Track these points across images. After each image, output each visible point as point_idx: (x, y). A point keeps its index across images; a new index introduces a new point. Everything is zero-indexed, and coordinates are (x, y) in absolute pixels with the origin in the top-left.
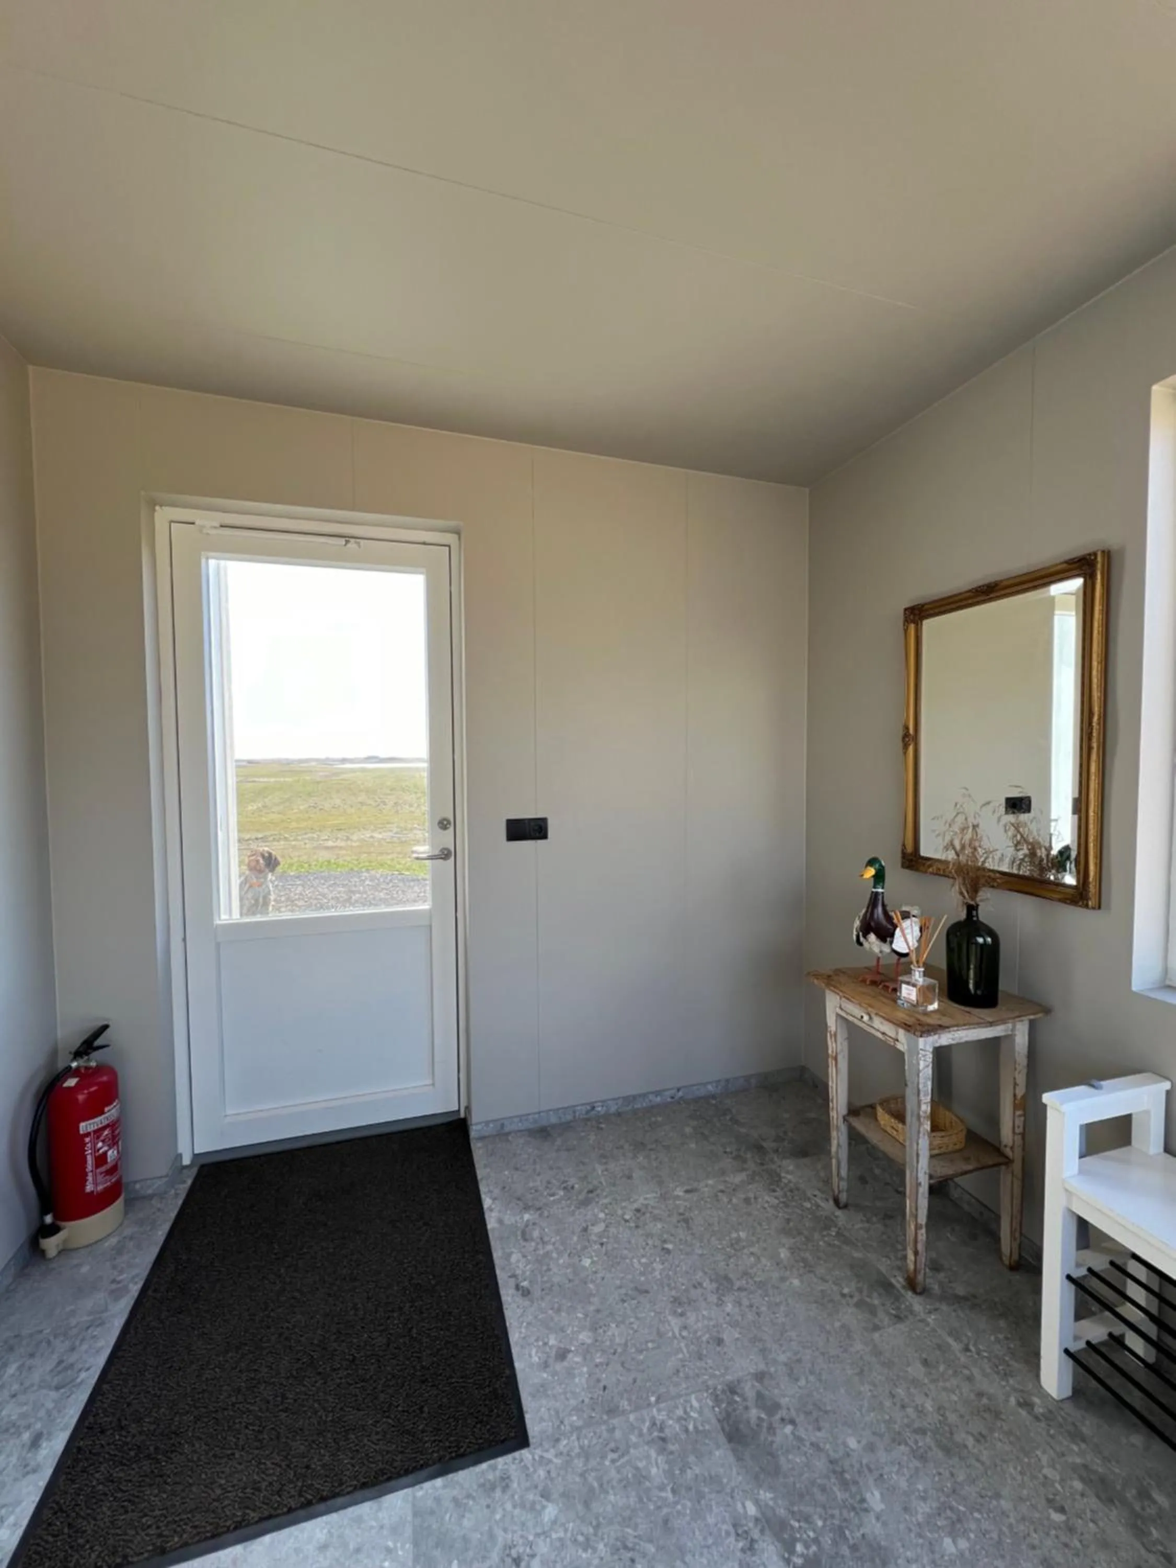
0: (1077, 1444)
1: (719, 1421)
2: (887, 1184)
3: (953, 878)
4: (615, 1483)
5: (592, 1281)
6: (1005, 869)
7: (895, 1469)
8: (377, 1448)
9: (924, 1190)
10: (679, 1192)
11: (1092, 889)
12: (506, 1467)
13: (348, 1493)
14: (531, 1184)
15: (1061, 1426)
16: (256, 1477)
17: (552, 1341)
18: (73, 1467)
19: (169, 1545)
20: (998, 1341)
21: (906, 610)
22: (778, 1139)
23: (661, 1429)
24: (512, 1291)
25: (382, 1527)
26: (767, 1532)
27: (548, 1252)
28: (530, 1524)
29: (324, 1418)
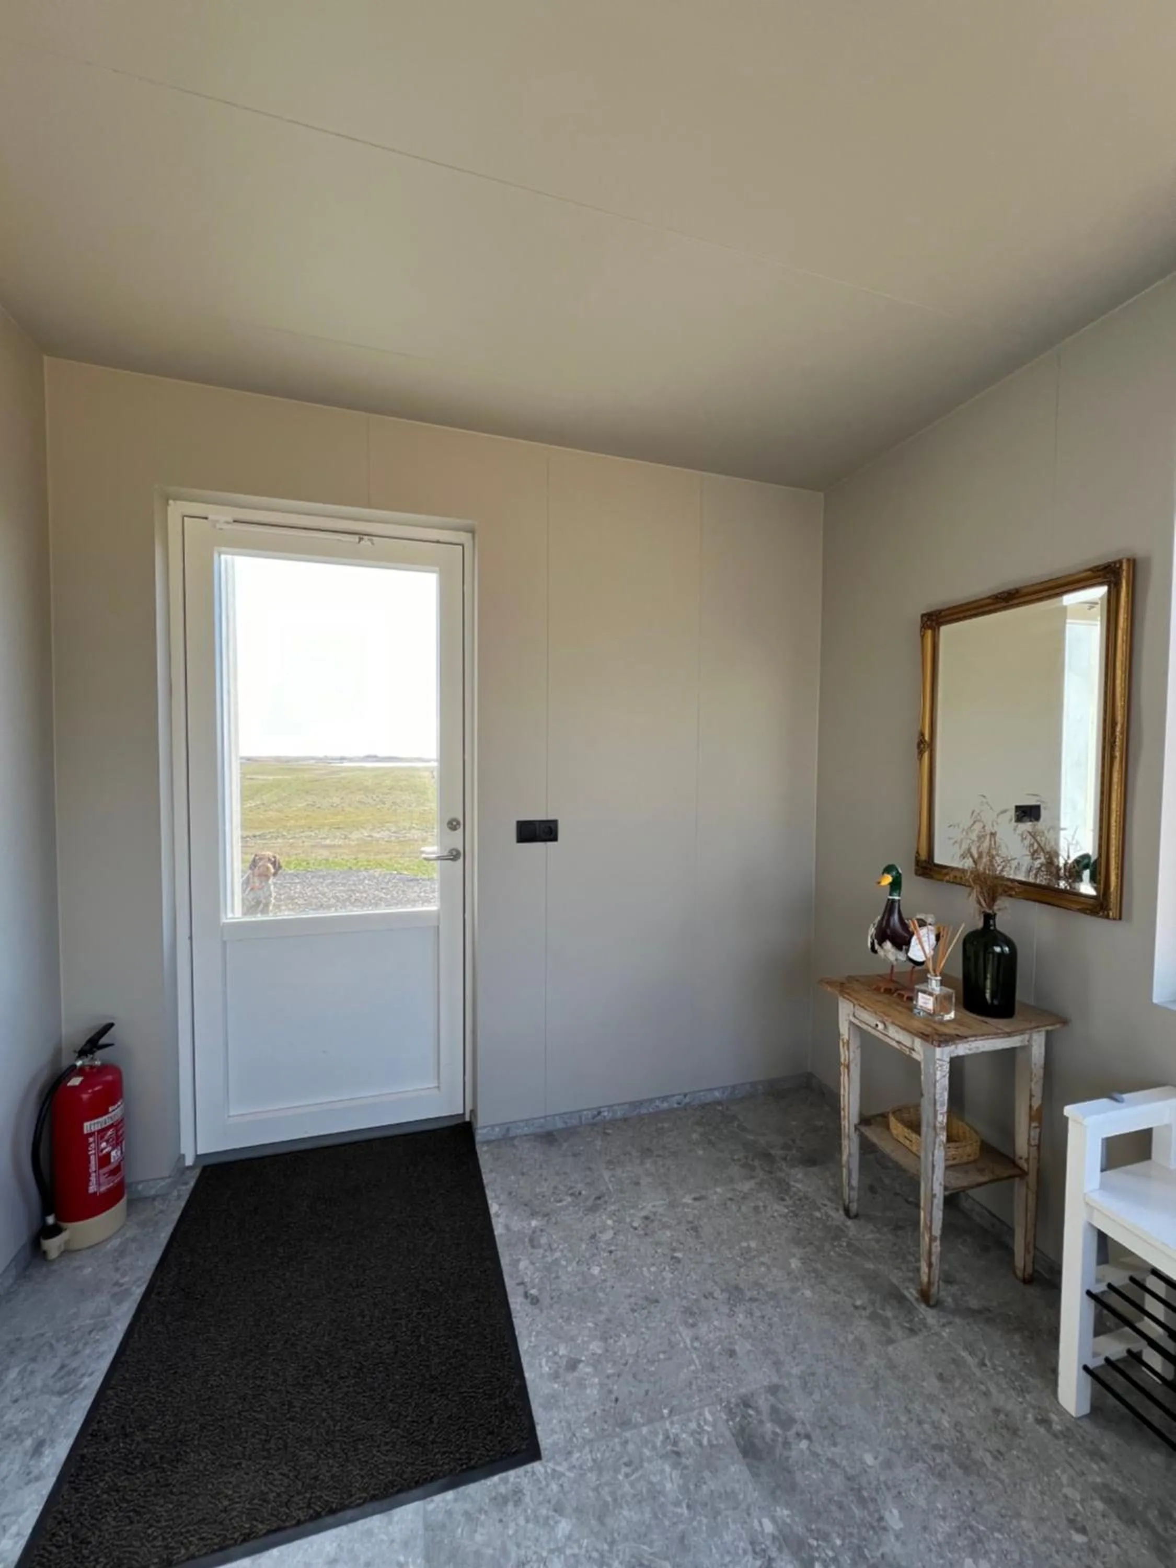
0: (1097, 1463)
1: (733, 1435)
2: (896, 1194)
3: (970, 886)
4: (629, 1499)
5: (603, 1290)
6: (1021, 877)
7: (913, 1486)
8: (387, 1459)
9: (939, 1201)
10: (688, 1200)
11: (1113, 898)
12: (518, 1480)
13: (359, 1505)
14: (538, 1190)
15: (1079, 1444)
16: (263, 1488)
17: (562, 1351)
18: (78, 1475)
19: (175, 1557)
20: (1013, 1356)
21: (923, 616)
22: (786, 1147)
23: (675, 1443)
24: (520, 1299)
25: (393, 1541)
26: (786, 1550)
27: (556, 1259)
28: (544, 1539)
29: (332, 1428)
